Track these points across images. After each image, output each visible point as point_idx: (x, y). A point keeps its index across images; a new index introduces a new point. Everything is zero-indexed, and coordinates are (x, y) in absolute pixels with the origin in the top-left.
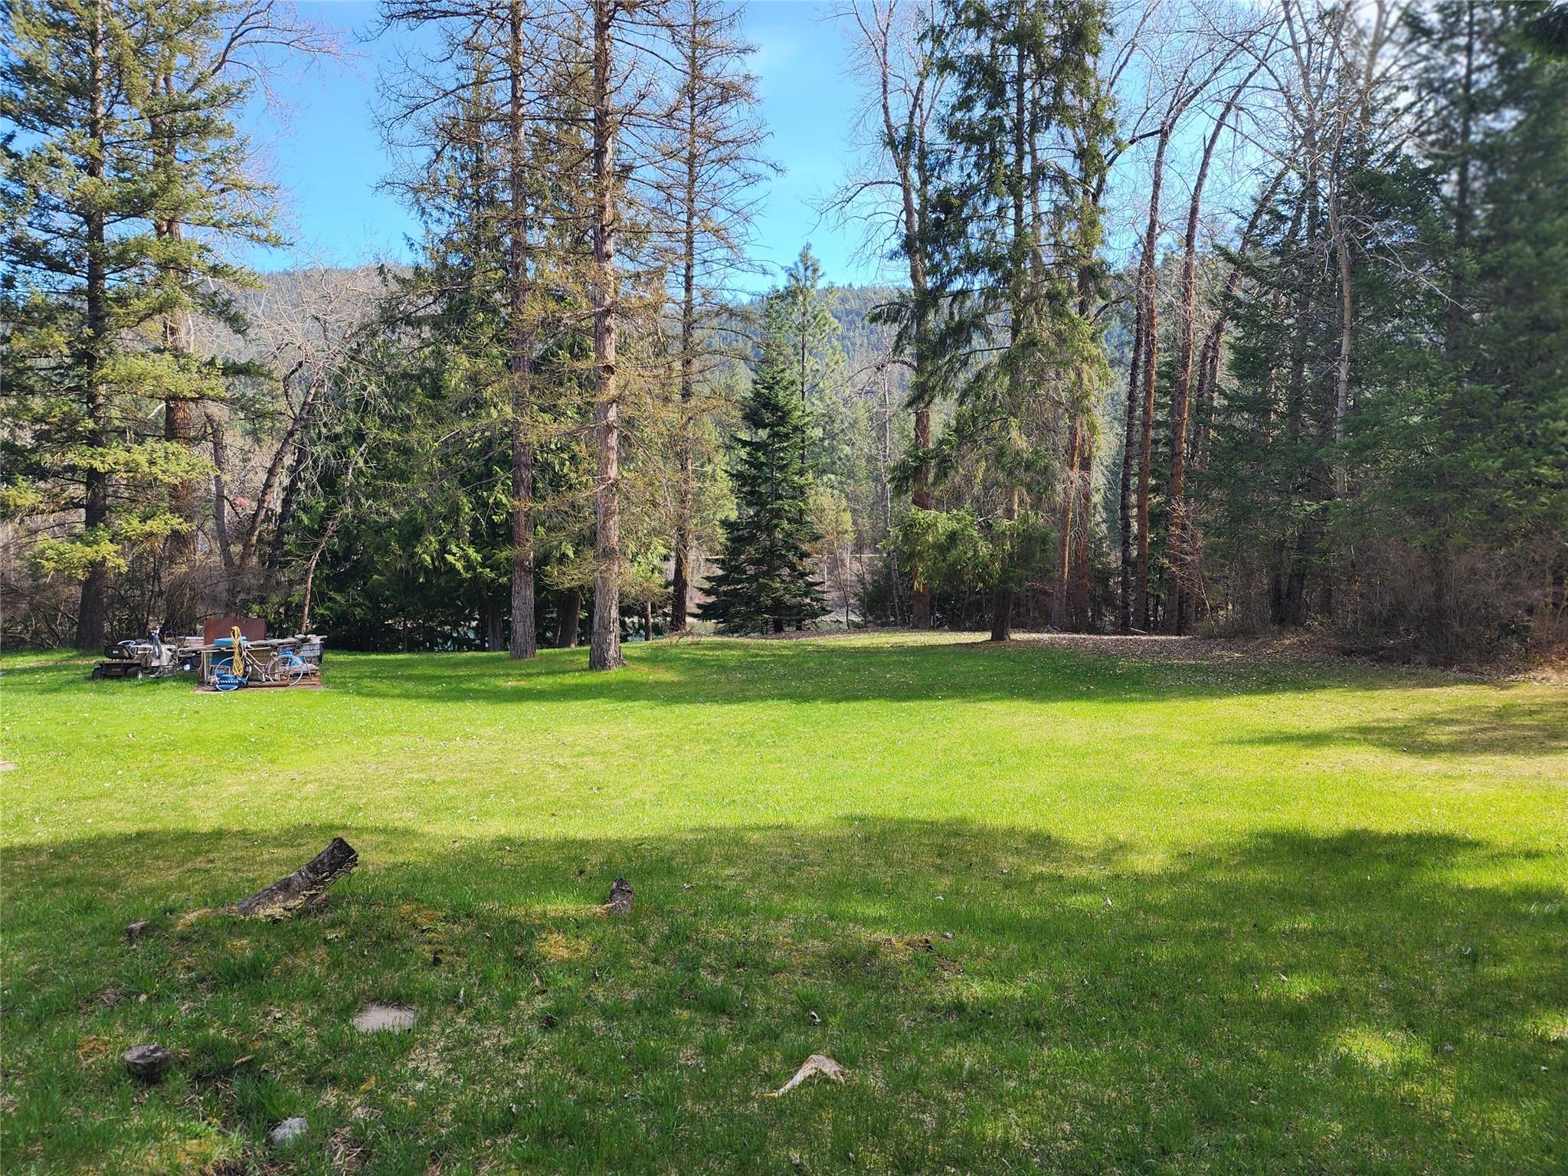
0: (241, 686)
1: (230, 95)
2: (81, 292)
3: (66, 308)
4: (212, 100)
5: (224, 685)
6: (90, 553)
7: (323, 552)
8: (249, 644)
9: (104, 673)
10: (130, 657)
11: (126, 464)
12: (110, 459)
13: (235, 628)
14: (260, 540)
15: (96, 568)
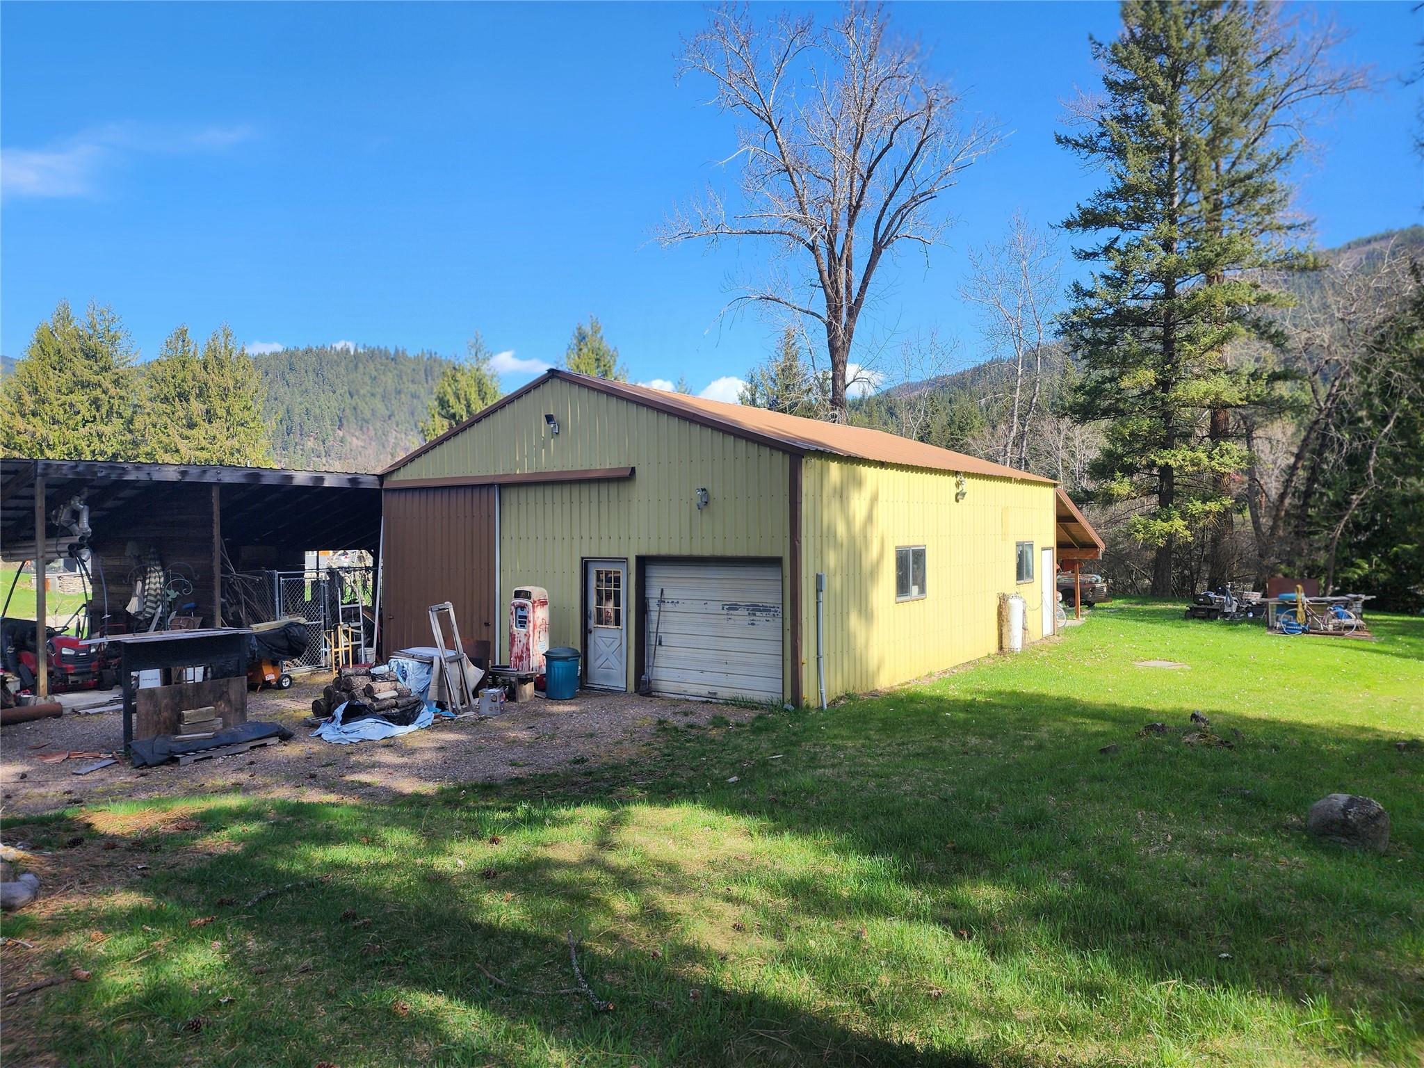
0: (1304, 631)
1: (1279, 161)
2: (1158, 338)
3: (1148, 352)
4: (1263, 168)
5: (1288, 630)
6: (1166, 526)
7: (1347, 522)
8: (1308, 600)
9: (1191, 615)
10: (1212, 604)
11: (1192, 461)
12: (1180, 457)
13: (1299, 586)
14: (1287, 513)
15: (1171, 537)
